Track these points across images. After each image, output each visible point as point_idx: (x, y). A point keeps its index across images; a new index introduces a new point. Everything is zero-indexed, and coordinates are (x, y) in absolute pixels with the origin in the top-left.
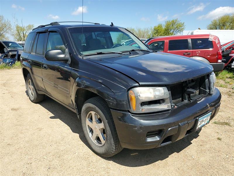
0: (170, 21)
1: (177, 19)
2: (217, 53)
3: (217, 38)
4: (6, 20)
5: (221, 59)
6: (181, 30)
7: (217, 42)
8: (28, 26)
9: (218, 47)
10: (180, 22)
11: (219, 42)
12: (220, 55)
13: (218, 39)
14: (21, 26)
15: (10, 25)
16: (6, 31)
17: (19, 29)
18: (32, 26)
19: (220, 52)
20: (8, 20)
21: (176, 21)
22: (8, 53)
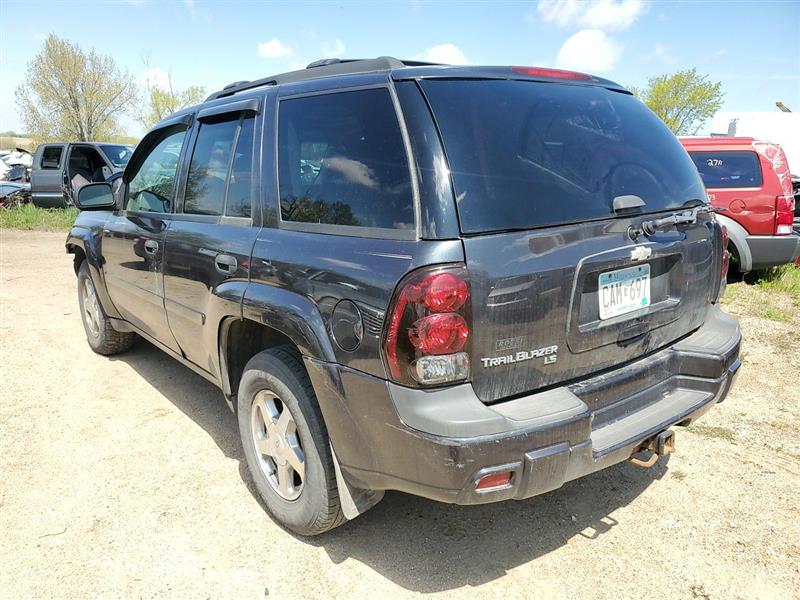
0: (669, 78)
1: (694, 71)
2: (776, 202)
3: (779, 151)
4: (123, 73)
5: (790, 224)
6: (710, 111)
7: (776, 163)
8: (188, 92)
9: (781, 180)
10: (706, 80)
11: (785, 166)
12: (787, 208)
13: (783, 155)
14: (166, 92)
15: (133, 87)
16: (119, 109)
17: (159, 100)
18: (202, 91)
19: (787, 198)
20: (127, 71)
21: (691, 75)
22: (113, 181)
